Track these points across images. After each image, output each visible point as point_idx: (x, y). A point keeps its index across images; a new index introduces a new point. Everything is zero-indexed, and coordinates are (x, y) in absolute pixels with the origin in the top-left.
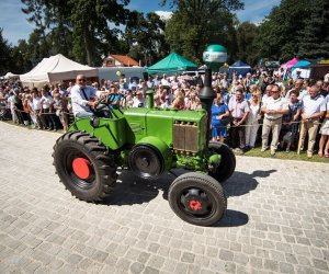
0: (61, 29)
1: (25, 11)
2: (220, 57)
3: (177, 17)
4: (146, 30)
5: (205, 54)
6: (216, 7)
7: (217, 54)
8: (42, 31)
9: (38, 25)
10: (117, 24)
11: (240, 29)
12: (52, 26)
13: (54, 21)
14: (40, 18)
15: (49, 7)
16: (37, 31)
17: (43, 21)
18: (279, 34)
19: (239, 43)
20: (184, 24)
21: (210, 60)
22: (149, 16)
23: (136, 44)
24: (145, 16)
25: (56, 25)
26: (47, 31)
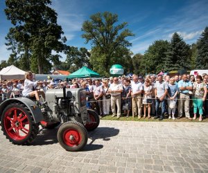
0: (27, 54)
1: (7, 44)
2: (119, 71)
3: (94, 50)
4: (80, 57)
5: (111, 70)
6: (117, 45)
7: (118, 70)
8: (15, 55)
9: (13, 52)
10: (58, 52)
11: (134, 58)
12: (21, 53)
13: (23, 50)
14: (15, 48)
16: (12, 56)
17: (16, 50)
18: (154, 60)
19: (134, 65)
20: (98, 54)
21: (114, 73)
22: (81, 49)
23: (73, 65)
24: (79, 49)
25: (23, 53)
26: (18, 55)
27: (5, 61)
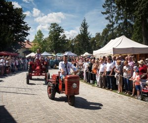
0: (126, 23)
1: (103, 13)
8: (112, 26)
9: (110, 21)
12: (119, 22)
13: (122, 18)
14: (112, 17)
15: (119, 10)
16: (109, 26)
17: (114, 19)
25: (122, 21)
26: (115, 26)
27: (99, 34)
